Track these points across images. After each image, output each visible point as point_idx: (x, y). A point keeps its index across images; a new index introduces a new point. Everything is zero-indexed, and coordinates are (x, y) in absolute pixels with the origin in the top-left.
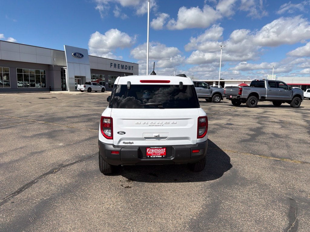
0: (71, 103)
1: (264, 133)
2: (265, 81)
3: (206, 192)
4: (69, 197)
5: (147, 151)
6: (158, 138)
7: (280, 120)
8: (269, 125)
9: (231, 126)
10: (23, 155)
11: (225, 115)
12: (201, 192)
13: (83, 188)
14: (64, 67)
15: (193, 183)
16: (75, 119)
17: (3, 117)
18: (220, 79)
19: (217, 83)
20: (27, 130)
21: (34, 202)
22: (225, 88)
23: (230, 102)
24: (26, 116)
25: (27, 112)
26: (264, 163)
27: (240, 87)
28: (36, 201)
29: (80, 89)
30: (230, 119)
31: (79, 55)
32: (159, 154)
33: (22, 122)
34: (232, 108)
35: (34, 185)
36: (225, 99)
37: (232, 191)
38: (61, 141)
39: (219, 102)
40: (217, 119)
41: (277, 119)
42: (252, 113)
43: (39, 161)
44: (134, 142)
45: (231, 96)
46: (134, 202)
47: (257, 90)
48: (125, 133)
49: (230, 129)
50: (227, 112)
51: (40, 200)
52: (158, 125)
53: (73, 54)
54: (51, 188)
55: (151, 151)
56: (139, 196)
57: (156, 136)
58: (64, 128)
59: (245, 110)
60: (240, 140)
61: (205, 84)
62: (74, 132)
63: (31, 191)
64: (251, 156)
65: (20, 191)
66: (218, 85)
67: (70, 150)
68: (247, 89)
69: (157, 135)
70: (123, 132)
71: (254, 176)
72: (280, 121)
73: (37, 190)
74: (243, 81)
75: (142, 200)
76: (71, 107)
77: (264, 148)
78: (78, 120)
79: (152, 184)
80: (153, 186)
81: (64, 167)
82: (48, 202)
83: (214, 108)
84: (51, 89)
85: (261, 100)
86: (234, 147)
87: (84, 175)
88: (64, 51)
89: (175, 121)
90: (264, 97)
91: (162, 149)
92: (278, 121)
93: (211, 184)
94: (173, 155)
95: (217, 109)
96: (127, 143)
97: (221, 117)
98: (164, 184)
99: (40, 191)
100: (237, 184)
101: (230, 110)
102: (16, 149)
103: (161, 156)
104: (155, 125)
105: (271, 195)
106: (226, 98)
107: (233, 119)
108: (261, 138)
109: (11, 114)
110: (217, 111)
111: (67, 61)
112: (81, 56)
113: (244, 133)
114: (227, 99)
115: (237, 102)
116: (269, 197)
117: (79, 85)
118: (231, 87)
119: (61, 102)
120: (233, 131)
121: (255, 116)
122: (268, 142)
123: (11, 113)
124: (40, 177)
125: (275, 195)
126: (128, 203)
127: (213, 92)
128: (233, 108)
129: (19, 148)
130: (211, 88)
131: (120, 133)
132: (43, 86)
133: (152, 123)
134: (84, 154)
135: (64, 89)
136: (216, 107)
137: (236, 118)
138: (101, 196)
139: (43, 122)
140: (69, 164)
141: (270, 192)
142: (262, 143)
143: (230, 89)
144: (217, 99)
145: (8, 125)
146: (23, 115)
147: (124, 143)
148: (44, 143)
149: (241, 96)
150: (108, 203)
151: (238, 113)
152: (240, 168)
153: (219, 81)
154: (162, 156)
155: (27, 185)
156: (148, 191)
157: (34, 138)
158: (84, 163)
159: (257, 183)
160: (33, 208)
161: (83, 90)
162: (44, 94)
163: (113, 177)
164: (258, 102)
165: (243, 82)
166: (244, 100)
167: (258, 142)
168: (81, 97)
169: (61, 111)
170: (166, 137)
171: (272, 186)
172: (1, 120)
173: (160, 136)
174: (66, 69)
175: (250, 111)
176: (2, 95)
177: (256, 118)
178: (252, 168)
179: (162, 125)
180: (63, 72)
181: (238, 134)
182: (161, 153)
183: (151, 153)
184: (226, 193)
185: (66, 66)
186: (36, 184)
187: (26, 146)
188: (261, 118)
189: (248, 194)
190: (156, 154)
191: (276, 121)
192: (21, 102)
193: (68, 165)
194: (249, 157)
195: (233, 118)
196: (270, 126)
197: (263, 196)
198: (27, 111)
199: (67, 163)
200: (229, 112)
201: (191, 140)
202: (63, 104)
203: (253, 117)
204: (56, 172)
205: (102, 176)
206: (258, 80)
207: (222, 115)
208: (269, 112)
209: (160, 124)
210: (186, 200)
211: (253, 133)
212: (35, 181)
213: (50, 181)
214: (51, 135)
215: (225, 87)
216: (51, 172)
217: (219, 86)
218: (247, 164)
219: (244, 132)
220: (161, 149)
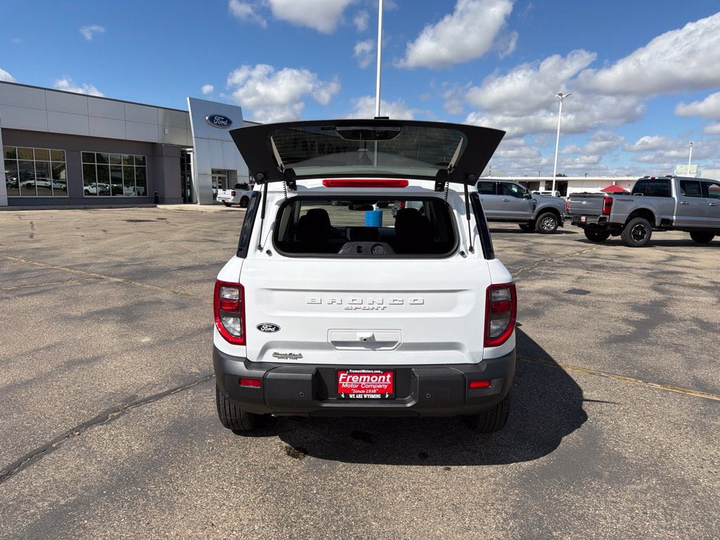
0: (197, 232)
1: (670, 319)
2: (673, 180)
3: (507, 499)
4: (127, 501)
5: (340, 380)
6: (370, 343)
7: (714, 282)
8: (683, 294)
9: (583, 297)
10: (46, 367)
11: (566, 266)
12: (491, 499)
13: (170, 472)
14: (187, 150)
15: (471, 469)
16: (197, 273)
17: (33, 265)
18: (557, 176)
19: (549, 184)
20: (77, 300)
21: (32, 511)
22: (568, 198)
23: (581, 232)
24: (86, 265)
25: (91, 255)
26: (676, 407)
27: (606, 195)
28: (38, 508)
29: (223, 201)
30: (580, 278)
31: (221, 120)
32: (372, 389)
33: (71, 279)
34: (584, 247)
35: (46, 457)
36: (568, 226)
37: (583, 498)
38: (147, 330)
39: (554, 232)
40: (547, 277)
41: (704, 278)
42: (638, 262)
43: (78, 387)
44: (303, 352)
45: (583, 219)
46: (300, 523)
47: (651, 203)
48: (277, 329)
49: (579, 305)
50: (574, 258)
51: (50, 506)
52: (371, 307)
53: (207, 118)
54: (87, 467)
55: (351, 380)
56: (317, 504)
57: (365, 340)
58: (165, 295)
59: (620, 254)
60: (607, 336)
61: (519, 188)
62: (186, 307)
63: (33, 476)
64: (637, 386)
65: (7, 475)
66: (551, 189)
67: (164, 355)
68: (624, 200)
69: (367, 335)
70: (273, 327)
71: (646, 451)
72: (713, 285)
73: (49, 472)
74: (612, 181)
75: (323, 518)
76: (195, 243)
77: (672, 362)
78: (202, 277)
79: (357, 466)
80: (359, 472)
81: (137, 404)
82: (66, 512)
83: (540, 246)
84: (157, 200)
85: (660, 229)
86: (590, 359)
87: (182, 431)
88: (188, 112)
89: (419, 297)
90: (670, 221)
91: (383, 374)
92: (709, 285)
93: (522, 474)
94: (412, 393)
95: (546, 249)
96: (285, 356)
97: (558, 271)
98: (388, 468)
99: (57, 477)
100: (599, 475)
101: (580, 252)
102: (35, 350)
103: (378, 396)
104: (362, 306)
105: (702, 518)
106: (570, 222)
107: (587, 278)
108: (663, 332)
109: (54, 259)
110: (547, 255)
111: (193, 136)
112: (225, 123)
113: (616, 317)
114: (573, 224)
115: (598, 233)
116: (694, 525)
117: (220, 191)
118: (584, 196)
119: (175, 231)
120: (588, 309)
121: (644, 268)
122: (683, 345)
123: (53, 256)
124: (69, 434)
125: (715, 519)
126: (282, 526)
127: (539, 207)
128: (587, 247)
129: (43, 348)
130: (533, 196)
131: (266, 328)
132: (141, 193)
133: (354, 302)
134: (194, 370)
135: (188, 200)
136: (545, 244)
137: (595, 274)
138: (213, 499)
139: (120, 280)
140: (151, 397)
141: (697, 507)
142: (665, 346)
143: (582, 201)
144: (549, 224)
145: (37, 286)
146: (80, 262)
147: (276, 355)
148: (106, 335)
149: (608, 217)
150: (225, 525)
151: (601, 260)
152: (607, 423)
153: (554, 179)
154: (383, 395)
155: (30, 456)
156: (342, 490)
157: (88, 322)
158: (190, 395)
159: (656, 474)
160: (23, 531)
161: (230, 201)
162: (140, 211)
163: (254, 439)
164: (653, 233)
165: (614, 183)
166: (617, 228)
167: (656, 344)
168: (222, 218)
169: (170, 252)
170: (396, 342)
171: (703, 485)
172: (26, 274)
173: (377, 339)
174: (191, 154)
175: (632, 257)
176: (49, 214)
177: (649, 275)
178: (640, 424)
179: (382, 306)
180: (185, 160)
181: (602, 319)
182: (380, 386)
183: (352, 386)
184: (566, 505)
185: (192, 147)
186: (52, 455)
187: (60, 344)
188: (660, 276)
189: (632, 510)
190: (365, 389)
191: (702, 283)
192: (84, 231)
193: (146, 401)
194: (631, 390)
195: (589, 275)
196: (686, 298)
197: (676, 521)
198: (91, 252)
199: (148, 395)
200: (577, 258)
201: (467, 351)
202: (177, 236)
203: (641, 271)
204: (113, 419)
205: (227, 437)
206: (653, 179)
207: (559, 267)
208: (683, 258)
209: (375, 306)
210: (448, 525)
211: (642, 316)
212: (54, 445)
213: (90, 448)
214: (129, 315)
215: (568, 196)
216: (101, 420)
217: (554, 193)
218: (626, 412)
219: (617, 314)
220: (378, 375)
